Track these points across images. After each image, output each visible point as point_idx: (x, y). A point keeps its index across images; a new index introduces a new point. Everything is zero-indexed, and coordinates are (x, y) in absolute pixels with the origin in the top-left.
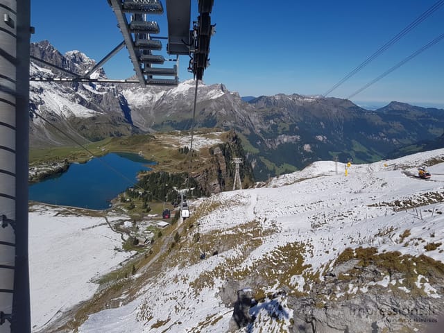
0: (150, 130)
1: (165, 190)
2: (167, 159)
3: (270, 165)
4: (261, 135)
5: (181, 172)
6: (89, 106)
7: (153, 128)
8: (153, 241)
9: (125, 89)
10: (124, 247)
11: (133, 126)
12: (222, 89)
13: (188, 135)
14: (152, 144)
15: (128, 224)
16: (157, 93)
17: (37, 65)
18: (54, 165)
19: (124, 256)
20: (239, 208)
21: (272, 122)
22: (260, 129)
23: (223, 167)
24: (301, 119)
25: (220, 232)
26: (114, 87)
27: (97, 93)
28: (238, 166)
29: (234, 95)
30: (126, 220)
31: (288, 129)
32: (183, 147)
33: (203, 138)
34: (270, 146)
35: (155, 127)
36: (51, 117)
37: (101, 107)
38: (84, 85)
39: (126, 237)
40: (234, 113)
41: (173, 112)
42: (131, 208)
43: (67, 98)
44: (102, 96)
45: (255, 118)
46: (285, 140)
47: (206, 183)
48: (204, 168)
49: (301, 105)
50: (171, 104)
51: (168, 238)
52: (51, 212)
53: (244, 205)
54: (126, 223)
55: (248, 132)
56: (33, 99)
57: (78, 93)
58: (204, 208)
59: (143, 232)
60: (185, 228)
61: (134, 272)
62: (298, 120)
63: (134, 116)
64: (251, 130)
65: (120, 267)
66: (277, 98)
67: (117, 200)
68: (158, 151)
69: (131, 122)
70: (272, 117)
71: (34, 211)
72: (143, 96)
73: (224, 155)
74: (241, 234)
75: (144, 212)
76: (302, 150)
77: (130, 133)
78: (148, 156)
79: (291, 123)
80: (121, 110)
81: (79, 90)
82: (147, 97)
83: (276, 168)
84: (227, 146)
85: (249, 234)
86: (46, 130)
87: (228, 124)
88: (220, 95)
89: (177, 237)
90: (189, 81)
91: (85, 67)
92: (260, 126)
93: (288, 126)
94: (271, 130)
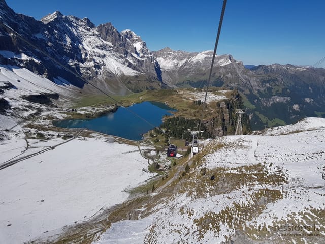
0: (174, 86)
1: (182, 130)
2: (185, 109)
3: (263, 119)
4: (258, 95)
5: (195, 118)
6: (134, 68)
7: (176, 85)
8: (170, 167)
9: (159, 57)
10: (149, 169)
11: (162, 83)
12: (230, 58)
13: (202, 91)
14: (175, 96)
15: (153, 153)
16: (181, 60)
17: (103, 39)
18: (108, 107)
19: (149, 176)
20: (241, 150)
21: (268, 85)
22: (257, 90)
23: (227, 117)
24: (293, 84)
25: (224, 170)
26: (152, 55)
27: (140, 59)
28: (240, 116)
29: (239, 64)
30: (152, 150)
31: (280, 91)
32: (197, 100)
33: (213, 94)
34: (265, 104)
35: (178, 85)
36: (109, 75)
37: (142, 69)
38: (132, 53)
39: (151, 162)
40: (238, 77)
41: (192, 74)
42: (157, 141)
43: (120, 62)
44: (143, 61)
45: (255, 81)
46: (278, 100)
47: (212, 128)
48: (212, 117)
49: (292, 73)
50: (190, 68)
51: (181, 168)
52: (103, 139)
53: (245, 148)
54: (152, 152)
55: (248, 92)
56: (98, 62)
57: (127, 59)
58: (211, 147)
59: (164, 160)
60: (194, 162)
61: (154, 189)
62: (290, 85)
63: (164, 76)
64: (250, 91)
65: (145, 183)
66: (273, 67)
67: (147, 135)
68: (179, 102)
69: (161, 80)
70: (268, 82)
71: (93, 137)
72: (171, 62)
73: (228, 108)
74: (245, 175)
75: (165, 145)
76: (291, 108)
77: (160, 88)
78: (171, 106)
79: (283, 87)
80: (155, 71)
81: (129, 57)
82: (174, 63)
83: (269, 121)
84: (231, 101)
85: (253, 176)
86: (105, 83)
87: (233, 85)
88: (228, 63)
89: (188, 168)
90: (205, 52)
91: (134, 41)
92: (257, 88)
93: (281, 89)
94: (266, 92)
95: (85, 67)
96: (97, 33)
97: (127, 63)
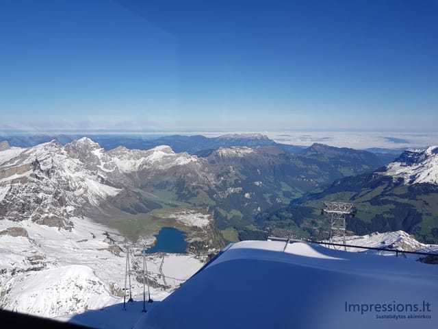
3: (223, 213)
16: (138, 159)
21: (222, 178)
22: (215, 185)
24: (243, 167)
31: (234, 183)
34: (222, 197)
40: (197, 176)
41: (153, 175)
45: (211, 177)
46: (232, 191)
49: (242, 156)
55: (207, 189)
62: (240, 169)
64: (209, 187)
70: (222, 175)
72: (128, 162)
76: (244, 197)
82: (132, 163)
83: (228, 214)
88: (186, 161)
92: (214, 182)
93: (233, 181)
94: (222, 185)
97: (100, 179)
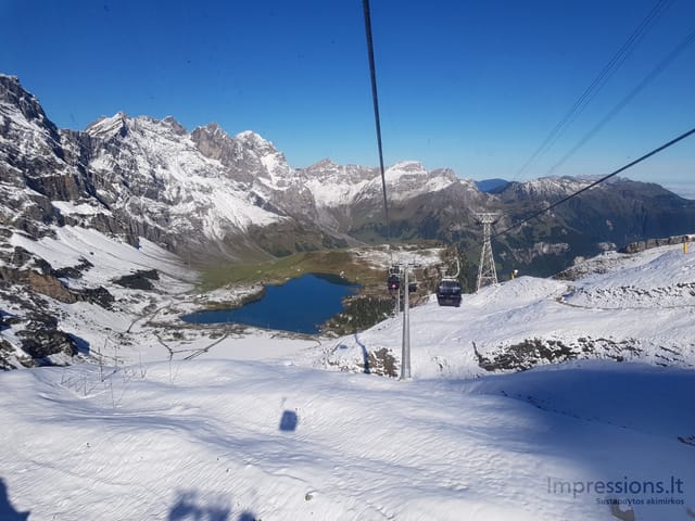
0: (346, 236)
4: (507, 244)
6: (268, 208)
7: (349, 234)
9: (311, 179)
16: (356, 183)
17: (205, 156)
21: (524, 222)
22: (506, 234)
24: (575, 216)
26: (298, 178)
27: (276, 188)
29: (466, 185)
31: (549, 233)
34: (520, 260)
35: (352, 233)
36: (225, 224)
37: (283, 209)
38: (260, 178)
40: (467, 212)
41: (378, 211)
43: (240, 197)
44: (282, 192)
46: (545, 250)
50: (375, 199)
56: (202, 201)
57: (252, 190)
62: (568, 218)
63: (323, 217)
66: (536, 185)
70: (525, 216)
72: (336, 187)
77: (320, 243)
78: (351, 279)
79: (554, 225)
81: (255, 185)
82: (342, 190)
86: (221, 245)
87: (459, 228)
88: (446, 185)
90: (402, 165)
91: (260, 154)
92: (506, 230)
93: (549, 229)
94: (522, 235)
95: (179, 214)
96: (192, 144)
97: (254, 199)
